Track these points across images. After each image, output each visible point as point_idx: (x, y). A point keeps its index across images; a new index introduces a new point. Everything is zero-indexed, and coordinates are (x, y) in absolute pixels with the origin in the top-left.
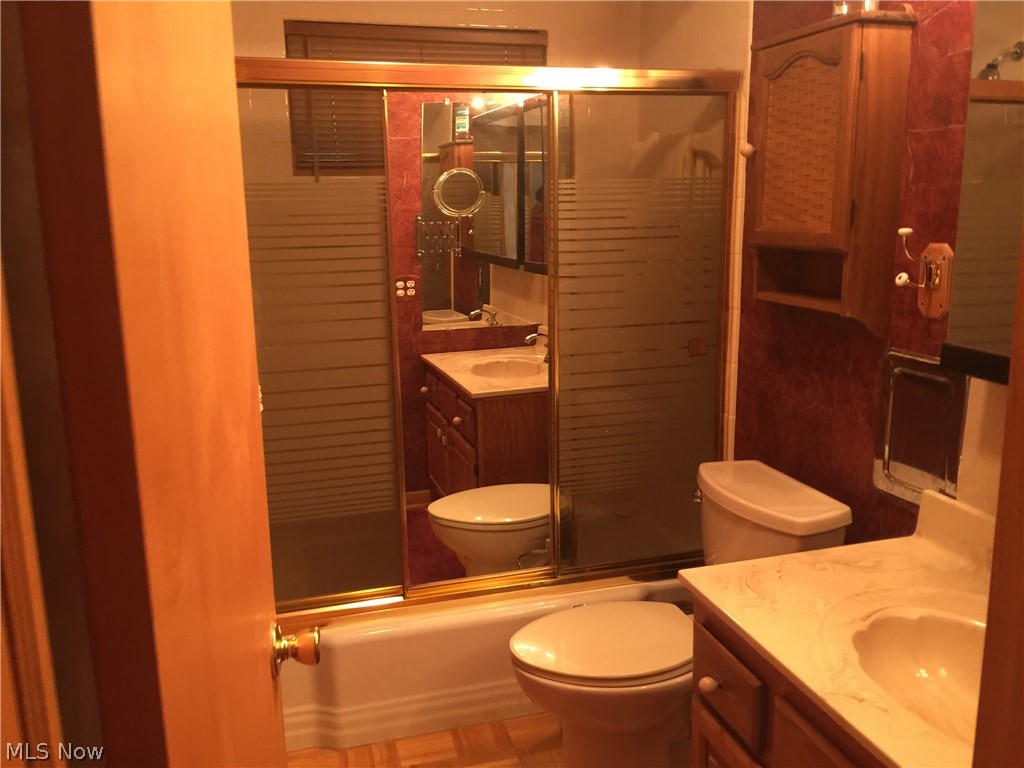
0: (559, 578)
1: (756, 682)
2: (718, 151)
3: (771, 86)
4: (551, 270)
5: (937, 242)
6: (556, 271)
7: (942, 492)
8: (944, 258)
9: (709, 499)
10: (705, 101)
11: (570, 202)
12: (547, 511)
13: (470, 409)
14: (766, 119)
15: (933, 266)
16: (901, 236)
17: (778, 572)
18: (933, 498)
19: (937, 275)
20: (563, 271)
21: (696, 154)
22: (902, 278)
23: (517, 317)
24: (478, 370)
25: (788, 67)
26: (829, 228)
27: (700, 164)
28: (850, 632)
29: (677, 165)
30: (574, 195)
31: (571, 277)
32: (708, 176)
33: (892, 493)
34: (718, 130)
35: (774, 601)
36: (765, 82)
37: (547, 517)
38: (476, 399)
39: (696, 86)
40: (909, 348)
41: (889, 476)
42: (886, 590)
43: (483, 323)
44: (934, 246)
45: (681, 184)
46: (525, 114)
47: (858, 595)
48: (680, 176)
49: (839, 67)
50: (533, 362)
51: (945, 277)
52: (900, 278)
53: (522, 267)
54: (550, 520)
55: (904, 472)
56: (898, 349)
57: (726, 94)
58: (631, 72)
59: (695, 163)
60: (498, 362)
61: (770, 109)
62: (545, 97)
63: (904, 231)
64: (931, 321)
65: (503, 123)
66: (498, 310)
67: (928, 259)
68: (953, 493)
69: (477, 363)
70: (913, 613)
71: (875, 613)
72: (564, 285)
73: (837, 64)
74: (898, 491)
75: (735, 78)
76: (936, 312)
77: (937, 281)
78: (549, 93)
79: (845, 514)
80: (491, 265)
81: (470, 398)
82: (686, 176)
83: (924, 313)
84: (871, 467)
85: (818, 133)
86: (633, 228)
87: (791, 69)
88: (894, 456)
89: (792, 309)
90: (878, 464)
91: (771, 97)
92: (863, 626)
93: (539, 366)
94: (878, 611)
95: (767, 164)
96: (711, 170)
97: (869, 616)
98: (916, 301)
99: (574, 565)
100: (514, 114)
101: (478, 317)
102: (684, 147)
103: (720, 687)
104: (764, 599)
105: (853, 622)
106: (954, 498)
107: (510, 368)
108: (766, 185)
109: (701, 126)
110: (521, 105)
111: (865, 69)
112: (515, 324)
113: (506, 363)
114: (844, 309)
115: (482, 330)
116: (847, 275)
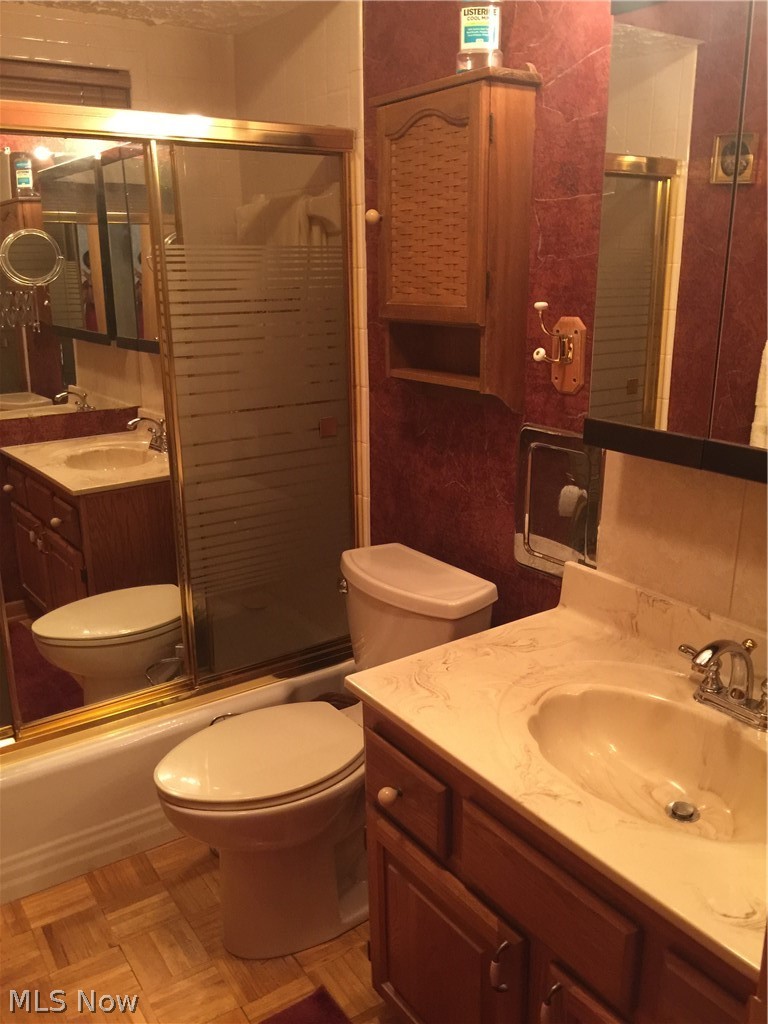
0: (198, 688)
1: (439, 787)
2: (335, 219)
3: (394, 146)
4: (164, 348)
5: (567, 316)
6: (170, 350)
7: (581, 562)
8: (576, 332)
9: (355, 587)
10: (316, 161)
11: (180, 271)
12: (178, 613)
13: (69, 508)
14: (390, 182)
15: (566, 340)
16: (536, 311)
17: (444, 663)
18: (575, 569)
19: (570, 349)
20: (178, 350)
21: (312, 220)
22: (540, 353)
23: (113, 399)
24: (73, 461)
25: (412, 126)
26: (465, 302)
27: (316, 230)
28: (524, 720)
29: (292, 231)
30: (184, 262)
31: (188, 357)
32: (325, 244)
33: (533, 566)
34: (333, 192)
35: (447, 698)
36: (387, 142)
37: (179, 619)
38: (78, 497)
39: (306, 143)
40: (544, 424)
41: (530, 551)
42: (547, 668)
43: (71, 407)
44: (565, 319)
45: (298, 252)
46: (104, 168)
47: (523, 678)
48: (296, 243)
49: (467, 127)
50: (136, 449)
51: (578, 351)
52: (538, 354)
53: (114, 343)
54: (182, 622)
55: (545, 545)
56: (531, 424)
57: (341, 155)
58: (229, 123)
59: (310, 229)
60: (97, 451)
61: (394, 172)
62: (140, 147)
63: (540, 305)
64: (565, 395)
65: (78, 178)
66: (88, 392)
67: (561, 333)
68: (592, 563)
69: (73, 453)
70: (575, 689)
71: (542, 694)
72: (181, 366)
73: (465, 125)
74: (539, 564)
75: (348, 136)
76: (571, 386)
77: (570, 355)
78: (146, 142)
79: (492, 592)
80: (74, 340)
81: (71, 496)
82: (302, 244)
83: (558, 388)
84: (512, 542)
85: (447, 200)
86: (246, 301)
87: (413, 129)
88: (534, 530)
89: (425, 386)
90: (519, 537)
91: (394, 159)
92: (534, 710)
93: (145, 453)
94: (546, 692)
95: (394, 232)
96: (327, 237)
97: (538, 699)
98: (550, 374)
99: (212, 671)
100: (91, 168)
101: (64, 400)
102: (299, 211)
103: (400, 794)
104: (437, 697)
105: (526, 707)
106: (595, 568)
107: (110, 457)
108: (394, 255)
109: (314, 189)
110: (98, 157)
111: (494, 133)
112: (112, 407)
113: (107, 451)
114: (482, 385)
115: (71, 416)
116: (484, 351)
